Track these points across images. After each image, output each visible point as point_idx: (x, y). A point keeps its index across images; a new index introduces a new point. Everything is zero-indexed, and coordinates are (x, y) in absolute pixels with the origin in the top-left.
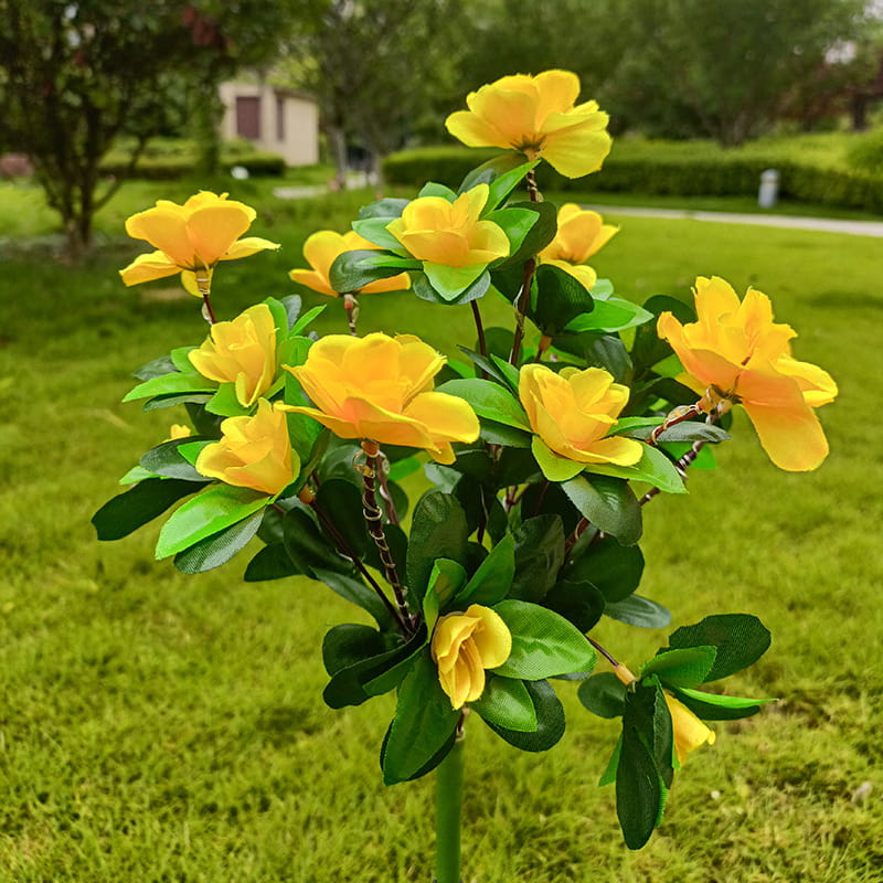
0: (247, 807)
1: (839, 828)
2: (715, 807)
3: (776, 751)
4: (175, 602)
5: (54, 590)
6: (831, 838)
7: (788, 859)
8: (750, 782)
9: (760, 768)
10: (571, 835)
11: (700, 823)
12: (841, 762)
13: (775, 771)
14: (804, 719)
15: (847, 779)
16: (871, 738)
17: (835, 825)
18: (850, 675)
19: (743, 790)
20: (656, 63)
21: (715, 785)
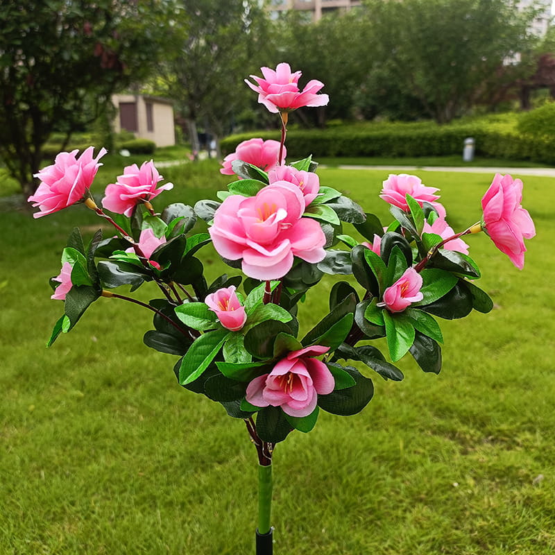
0: (190, 502)
1: (526, 497)
2: (456, 491)
3: (489, 461)
4: (132, 400)
5: (58, 398)
6: (522, 502)
7: (498, 513)
8: (475, 478)
9: (480, 472)
10: (376, 506)
11: (447, 499)
12: (526, 465)
13: (489, 472)
14: (504, 445)
15: (530, 473)
16: (543, 453)
17: (524, 496)
18: (530, 421)
19: (471, 482)
20: (393, 70)
21: (456, 480)
